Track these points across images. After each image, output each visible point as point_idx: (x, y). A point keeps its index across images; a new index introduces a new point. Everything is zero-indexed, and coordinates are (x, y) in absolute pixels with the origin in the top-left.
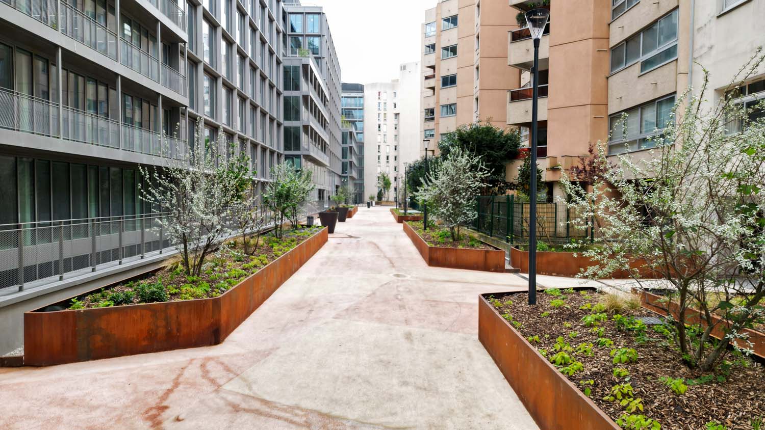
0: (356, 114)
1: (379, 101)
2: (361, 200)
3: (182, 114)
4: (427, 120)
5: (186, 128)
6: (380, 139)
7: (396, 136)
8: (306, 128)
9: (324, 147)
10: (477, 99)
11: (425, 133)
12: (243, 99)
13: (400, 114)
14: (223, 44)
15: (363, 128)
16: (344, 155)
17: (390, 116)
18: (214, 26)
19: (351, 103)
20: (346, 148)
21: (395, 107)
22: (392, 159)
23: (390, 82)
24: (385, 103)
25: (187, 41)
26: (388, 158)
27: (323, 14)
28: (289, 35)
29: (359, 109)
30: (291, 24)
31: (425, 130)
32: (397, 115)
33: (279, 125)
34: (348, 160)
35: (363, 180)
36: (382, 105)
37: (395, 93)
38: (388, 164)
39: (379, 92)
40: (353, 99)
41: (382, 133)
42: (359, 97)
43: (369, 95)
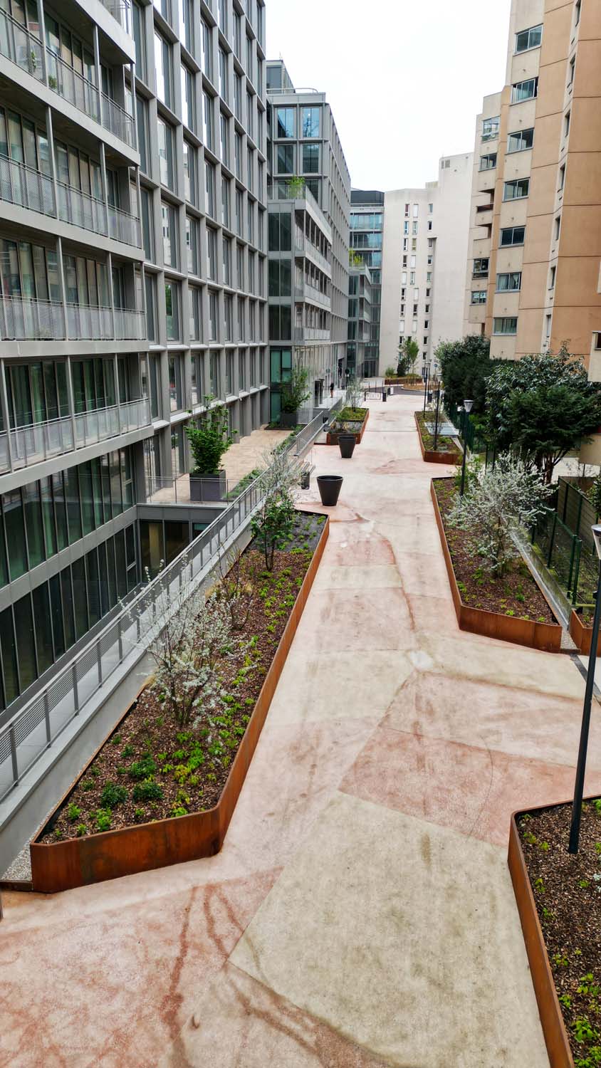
0: (372, 239)
1: (407, 219)
2: (374, 372)
3: (136, 269)
4: (477, 276)
5: (142, 290)
6: (405, 279)
7: (429, 273)
8: (299, 261)
9: (324, 282)
10: (558, 220)
11: (473, 296)
12: (213, 229)
13: (437, 240)
14: (185, 148)
15: (381, 262)
16: (352, 290)
17: (423, 244)
18: (172, 124)
19: (362, 224)
20: (356, 300)
21: (430, 228)
22: (421, 309)
23: (423, 187)
24: (415, 222)
25: (139, 164)
26: (415, 307)
27: (326, 104)
28: (276, 143)
29: (375, 232)
30: (279, 122)
31: (473, 292)
32: (433, 240)
33: (262, 258)
34: (357, 297)
35: (378, 341)
36: (410, 226)
37: (431, 205)
38: (415, 318)
39: (407, 205)
40: (367, 217)
41: (408, 270)
42: (376, 213)
43: (392, 212)
